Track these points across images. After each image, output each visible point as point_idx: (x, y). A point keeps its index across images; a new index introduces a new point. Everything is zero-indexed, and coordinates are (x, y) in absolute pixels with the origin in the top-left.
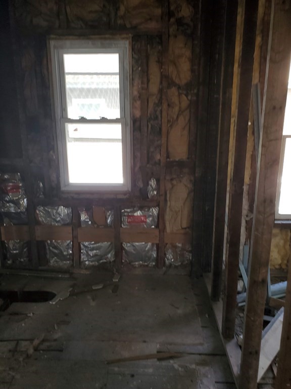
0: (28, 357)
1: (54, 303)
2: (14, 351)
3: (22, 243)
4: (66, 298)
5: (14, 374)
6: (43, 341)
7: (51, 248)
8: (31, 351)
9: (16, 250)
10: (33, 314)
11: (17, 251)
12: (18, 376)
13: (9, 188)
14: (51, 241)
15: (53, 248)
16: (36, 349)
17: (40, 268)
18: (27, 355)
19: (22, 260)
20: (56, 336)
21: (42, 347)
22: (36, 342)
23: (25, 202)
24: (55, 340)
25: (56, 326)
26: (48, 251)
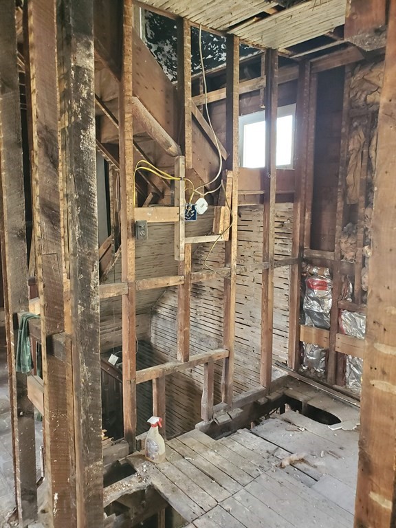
0: (281, 466)
1: (333, 429)
2: (271, 454)
3: (320, 350)
4: (350, 431)
5: (261, 473)
6: (302, 460)
7: (352, 366)
8: (286, 463)
9: (312, 356)
10: (305, 430)
11: (314, 358)
12: (263, 477)
13: (316, 284)
14: (353, 357)
15: (354, 366)
16: (292, 465)
17: (335, 386)
18: (281, 465)
19: (318, 370)
20: (317, 463)
21: (299, 465)
22: (294, 457)
23: (329, 303)
24: (315, 467)
25: (322, 452)
26: (348, 369)
